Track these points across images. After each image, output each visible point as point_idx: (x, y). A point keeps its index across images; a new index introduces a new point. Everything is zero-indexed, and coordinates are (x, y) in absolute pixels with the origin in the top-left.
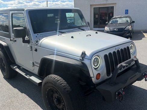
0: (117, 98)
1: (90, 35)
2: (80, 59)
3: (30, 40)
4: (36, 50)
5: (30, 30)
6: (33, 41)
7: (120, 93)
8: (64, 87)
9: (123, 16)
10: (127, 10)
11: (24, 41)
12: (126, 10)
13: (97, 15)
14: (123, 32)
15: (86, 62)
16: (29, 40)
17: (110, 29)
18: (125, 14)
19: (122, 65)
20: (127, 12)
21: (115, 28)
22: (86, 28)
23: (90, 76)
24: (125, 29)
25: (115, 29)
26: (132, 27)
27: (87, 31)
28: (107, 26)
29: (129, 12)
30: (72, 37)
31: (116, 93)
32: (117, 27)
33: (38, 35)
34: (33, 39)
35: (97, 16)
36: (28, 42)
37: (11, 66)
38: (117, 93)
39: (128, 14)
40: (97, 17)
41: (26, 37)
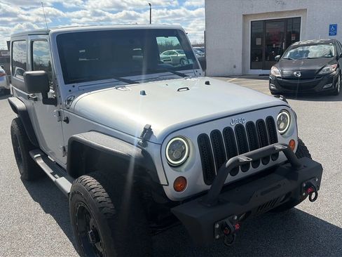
0: (217, 237)
1: (188, 89)
2: (139, 143)
3: (58, 99)
4: (67, 121)
5: (58, 77)
6: (63, 100)
7: (227, 226)
8: (101, 205)
9: (318, 41)
10: (335, 26)
11: (47, 101)
12: (331, 26)
13: (260, 39)
14: (314, 80)
15: (153, 150)
16: (56, 98)
17: (282, 73)
18: (330, 35)
19: (238, 160)
20: (333, 30)
21: (294, 71)
22: (192, 71)
23: (159, 181)
24: (321, 73)
25: (295, 73)
26: (338, 66)
27: (190, 78)
28: (278, 64)
29: (338, 29)
30: (144, 93)
31: (214, 225)
32: (301, 68)
33: (74, 86)
34: (62, 97)
35: (259, 41)
36: (54, 102)
37: (31, 153)
38: (217, 226)
39: (336, 34)
40: (260, 44)
41: (51, 91)
